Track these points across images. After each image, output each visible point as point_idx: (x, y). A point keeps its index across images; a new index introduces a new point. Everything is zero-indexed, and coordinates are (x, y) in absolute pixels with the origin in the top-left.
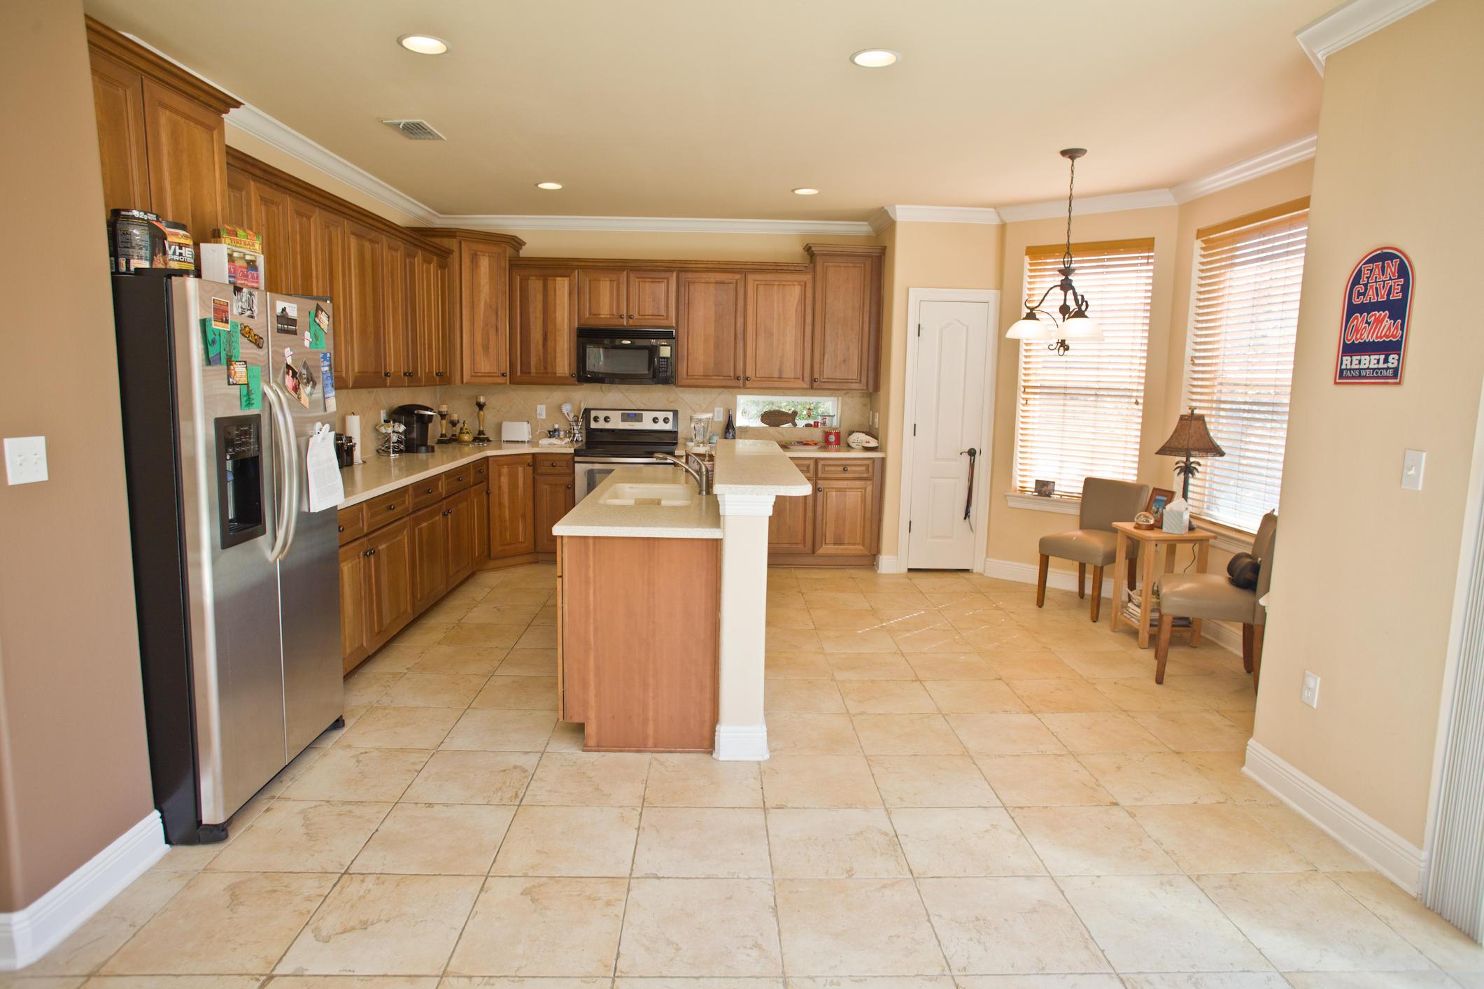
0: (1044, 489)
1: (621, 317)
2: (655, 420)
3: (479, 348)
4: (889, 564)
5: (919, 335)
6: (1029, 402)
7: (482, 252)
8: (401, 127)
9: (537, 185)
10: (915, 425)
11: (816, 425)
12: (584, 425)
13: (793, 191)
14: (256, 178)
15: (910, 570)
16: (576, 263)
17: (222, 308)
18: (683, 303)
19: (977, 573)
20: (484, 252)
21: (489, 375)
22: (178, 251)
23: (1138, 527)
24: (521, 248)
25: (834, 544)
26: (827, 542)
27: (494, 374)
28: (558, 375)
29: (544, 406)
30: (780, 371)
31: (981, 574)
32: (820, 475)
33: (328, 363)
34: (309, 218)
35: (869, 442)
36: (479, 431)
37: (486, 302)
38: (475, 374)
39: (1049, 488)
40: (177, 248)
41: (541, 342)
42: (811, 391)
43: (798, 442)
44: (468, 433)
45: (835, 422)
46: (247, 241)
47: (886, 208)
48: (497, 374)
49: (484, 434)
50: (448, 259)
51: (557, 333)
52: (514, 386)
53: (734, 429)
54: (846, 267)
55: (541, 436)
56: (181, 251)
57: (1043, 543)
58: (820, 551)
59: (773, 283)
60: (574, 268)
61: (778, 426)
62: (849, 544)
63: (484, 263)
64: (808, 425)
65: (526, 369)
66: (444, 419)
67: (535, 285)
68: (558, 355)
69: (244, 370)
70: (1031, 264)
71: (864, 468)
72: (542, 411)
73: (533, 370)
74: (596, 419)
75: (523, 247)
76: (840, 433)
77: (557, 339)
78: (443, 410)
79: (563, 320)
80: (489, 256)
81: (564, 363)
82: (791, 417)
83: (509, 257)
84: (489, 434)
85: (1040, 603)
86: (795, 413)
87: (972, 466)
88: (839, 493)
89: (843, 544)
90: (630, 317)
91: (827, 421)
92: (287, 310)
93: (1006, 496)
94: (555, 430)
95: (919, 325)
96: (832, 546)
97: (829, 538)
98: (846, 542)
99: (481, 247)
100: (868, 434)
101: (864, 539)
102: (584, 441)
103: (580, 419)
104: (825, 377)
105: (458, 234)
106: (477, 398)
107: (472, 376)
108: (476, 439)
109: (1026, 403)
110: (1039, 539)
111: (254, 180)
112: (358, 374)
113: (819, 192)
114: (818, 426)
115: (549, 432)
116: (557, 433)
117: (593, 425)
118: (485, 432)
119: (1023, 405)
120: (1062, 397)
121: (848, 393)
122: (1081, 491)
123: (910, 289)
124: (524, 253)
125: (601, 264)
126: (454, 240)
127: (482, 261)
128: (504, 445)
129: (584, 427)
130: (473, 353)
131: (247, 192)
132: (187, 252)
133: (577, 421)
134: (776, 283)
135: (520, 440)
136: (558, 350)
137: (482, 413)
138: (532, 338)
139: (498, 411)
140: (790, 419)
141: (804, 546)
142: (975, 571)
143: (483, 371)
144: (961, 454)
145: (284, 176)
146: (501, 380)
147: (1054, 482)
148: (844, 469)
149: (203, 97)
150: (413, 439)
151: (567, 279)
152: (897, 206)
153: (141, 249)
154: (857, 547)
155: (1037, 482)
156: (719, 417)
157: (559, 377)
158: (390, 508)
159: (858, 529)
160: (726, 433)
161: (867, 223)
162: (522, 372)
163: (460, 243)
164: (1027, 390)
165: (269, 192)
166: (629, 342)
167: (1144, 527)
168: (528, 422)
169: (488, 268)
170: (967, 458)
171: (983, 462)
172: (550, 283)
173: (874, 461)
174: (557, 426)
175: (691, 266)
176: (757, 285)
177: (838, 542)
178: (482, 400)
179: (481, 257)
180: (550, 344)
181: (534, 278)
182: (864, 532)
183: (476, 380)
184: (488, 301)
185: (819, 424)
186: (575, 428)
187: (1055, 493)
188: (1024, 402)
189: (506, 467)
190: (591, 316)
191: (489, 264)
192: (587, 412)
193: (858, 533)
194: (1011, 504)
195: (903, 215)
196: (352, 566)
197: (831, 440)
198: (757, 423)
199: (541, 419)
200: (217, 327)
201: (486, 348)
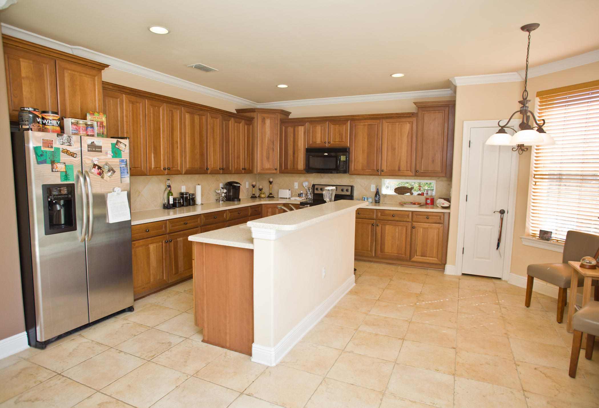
0: (545, 236)
1: (325, 143)
2: (342, 190)
3: (265, 158)
4: (450, 269)
5: (469, 147)
6: (537, 184)
7: (267, 117)
8: (193, 67)
9: (277, 86)
10: (467, 195)
11: (422, 194)
12: (312, 191)
13: (391, 75)
14: (126, 93)
15: (463, 274)
16: (307, 120)
17: (50, 142)
18: (353, 135)
19: (504, 281)
20: (268, 117)
21: (269, 169)
22: (50, 122)
23: (582, 266)
24: (290, 115)
25: (422, 256)
26: (417, 254)
27: (272, 169)
28: (299, 169)
29: (297, 183)
30: (399, 168)
31: (506, 282)
32: (414, 220)
33: (125, 163)
34: (159, 108)
35: (444, 204)
36: (270, 193)
37: (268, 138)
38: (263, 169)
39: (548, 235)
40: (49, 120)
41: (292, 155)
42: (416, 177)
43: (411, 203)
44: (263, 194)
45: (434, 193)
46: (99, 117)
47: (450, 80)
48: (273, 169)
49: (272, 195)
50: (253, 121)
51: (299, 151)
52: (281, 174)
53: (379, 195)
54: (434, 113)
55: (295, 196)
56: (51, 122)
57: (530, 269)
58: (413, 259)
59: (396, 123)
60: (306, 122)
61: (403, 194)
62: (429, 257)
63: (268, 122)
64: (419, 194)
65: (286, 168)
66: (254, 188)
67: (290, 130)
68: (299, 160)
69: (64, 166)
70: (540, 102)
71: (439, 218)
72: (296, 185)
73: (289, 167)
74: (317, 189)
75: (290, 114)
76: (434, 198)
77: (299, 153)
78: (253, 184)
79: (301, 145)
80: (270, 119)
81: (301, 165)
82: (409, 190)
83: (280, 119)
84: (274, 194)
85: (528, 304)
86: (412, 188)
87: (502, 219)
88: (424, 229)
89: (427, 257)
90: (329, 143)
91: (429, 192)
92: (95, 143)
93: (521, 238)
94: (301, 194)
95: (470, 141)
96: (420, 257)
97: (419, 253)
98: (428, 256)
99: (266, 115)
100: (445, 199)
101: (437, 255)
102: (312, 199)
103: (311, 189)
104: (422, 170)
105: (256, 110)
106: (269, 179)
107: (261, 170)
108: (269, 197)
109: (535, 184)
110: (527, 266)
111: (125, 94)
112: (188, 169)
113: (405, 75)
114: (423, 195)
115: (299, 194)
116: (302, 195)
117: (316, 192)
118: (272, 194)
119: (533, 185)
120: (558, 180)
121: (439, 178)
122: (565, 238)
123: (464, 122)
124: (291, 117)
125: (317, 120)
126: (255, 113)
127: (267, 121)
128: (280, 199)
129: (312, 192)
130: (262, 160)
131: (120, 99)
132: (54, 122)
133: (309, 190)
134: (397, 123)
135: (285, 197)
136: (299, 158)
137: (271, 185)
138: (289, 154)
139: (279, 185)
140: (409, 191)
141: (405, 255)
142: (503, 279)
143: (266, 168)
144: (494, 212)
145: (141, 92)
146: (275, 171)
147: (551, 232)
148: (427, 218)
149: (90, 64)
150: (231, 195)
151: (303, 127)
152: (455, 78)
153: (26, 121)
154: (434, 259)
155: (541, 231)
156: (373, 189)
157: (299, 170)
158: (185, 224)
159: (435, 249)
160: (375, 197)
161: (449, 89)
162: (284, 168)
163: (257, 114)
164: (536, 177)
165: (133, 98)
166: (327, 154)
167: (587, 267)
168: (289, 190)
169: (269, 124)
170: (499, 215)
171: (509, 218)
172: (296, 129)
173: (444, 215)
174: (302, 192)
175: (356, 118)
176: (388, 125)
177: (423, 255)
178: (271, 180)
179: (267, 119)
180: (296, 155)
181: (290, 127)
182: (438, 251)
183: (263, 172)
184: (269, 138)
185: (424, 194)
186: (308, 193)
187: (552, 238)
188: (534, 183)
189: (270, 209)
190: (313, 143)
191: (270, 123)
192: (314, 186)
193: (435, 252)
194: (524, 243)
195: (459, 82)
196: (157, 246)
197: (428, 202)
198: (392, 192)
199: (296, 189)
200: (44, 150)
201: (268, 158)
